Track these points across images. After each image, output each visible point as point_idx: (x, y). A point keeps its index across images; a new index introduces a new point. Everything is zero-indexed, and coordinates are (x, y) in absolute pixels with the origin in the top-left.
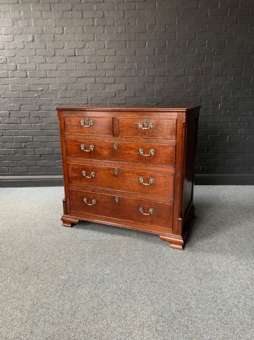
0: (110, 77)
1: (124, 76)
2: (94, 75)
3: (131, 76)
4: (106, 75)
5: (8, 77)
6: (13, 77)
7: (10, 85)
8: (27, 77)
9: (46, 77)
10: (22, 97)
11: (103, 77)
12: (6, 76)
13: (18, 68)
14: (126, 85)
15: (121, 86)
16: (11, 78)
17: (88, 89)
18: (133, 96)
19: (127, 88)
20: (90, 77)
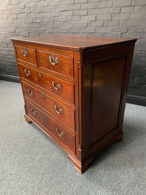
0: (84, 9)
1: (94, 8)
2: (72, 9)
3: (101, 8)
4: (81, 9)
5: (21, 14)
6: (24, 13)
7: (23, 19)
8: (31, 13)
9: (41, 12)
10: (30, 28)
11: (79, 10)
12: (20, 13)
13: (26, 6)
14: (96, 16)
15: (93, 18)
16: (23, 14)
17: (68, 21)
18: (101, 25)
19: (97, 19)
20: (70, 10)
